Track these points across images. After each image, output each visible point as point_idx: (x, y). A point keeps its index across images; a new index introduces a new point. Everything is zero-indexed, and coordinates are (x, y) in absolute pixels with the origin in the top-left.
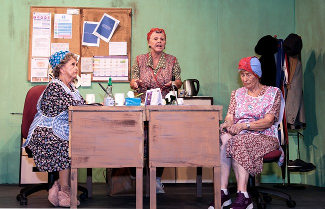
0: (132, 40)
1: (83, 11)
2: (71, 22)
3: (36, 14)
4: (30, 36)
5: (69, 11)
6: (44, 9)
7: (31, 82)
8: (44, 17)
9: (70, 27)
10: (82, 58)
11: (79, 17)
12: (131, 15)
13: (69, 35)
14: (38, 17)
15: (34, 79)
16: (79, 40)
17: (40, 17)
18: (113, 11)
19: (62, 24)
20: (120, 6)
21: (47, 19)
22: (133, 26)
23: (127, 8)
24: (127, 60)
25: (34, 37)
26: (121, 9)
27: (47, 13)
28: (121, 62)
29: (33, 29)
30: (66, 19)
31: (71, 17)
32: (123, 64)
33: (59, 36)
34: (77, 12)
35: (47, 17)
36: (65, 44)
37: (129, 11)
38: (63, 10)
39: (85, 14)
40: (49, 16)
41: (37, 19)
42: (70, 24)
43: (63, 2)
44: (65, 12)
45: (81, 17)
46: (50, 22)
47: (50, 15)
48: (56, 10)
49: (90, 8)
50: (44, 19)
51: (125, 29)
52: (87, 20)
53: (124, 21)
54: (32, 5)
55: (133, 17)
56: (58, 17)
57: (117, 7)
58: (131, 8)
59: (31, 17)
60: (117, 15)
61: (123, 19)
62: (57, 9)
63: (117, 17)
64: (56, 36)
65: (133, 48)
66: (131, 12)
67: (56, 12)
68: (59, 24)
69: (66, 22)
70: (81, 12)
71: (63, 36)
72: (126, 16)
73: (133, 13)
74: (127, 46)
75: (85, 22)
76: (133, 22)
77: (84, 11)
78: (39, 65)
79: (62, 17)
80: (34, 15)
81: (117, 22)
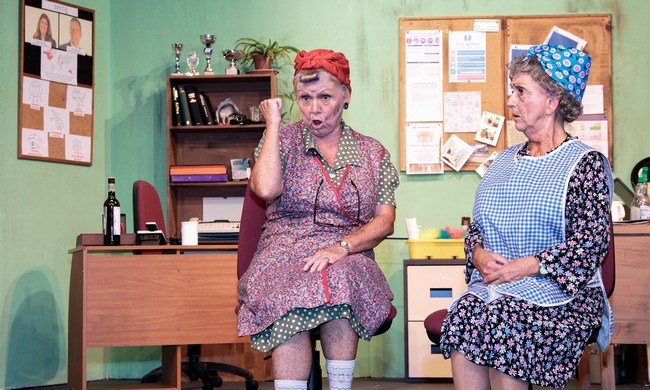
0: (615, 81)
1: (508, 24)
2: (483, 47)
3: (411, 34)
4: (401, 79)
5: (478, 24)
6: (427, 22)
7: (408, 173)
8: (427, 38)
9: (482, 59)
10: (508, 122)
11: (499, 36)
12: (609, 28)
13: (479, 74)
14: (416, 40)
15: (414, 167)
16: (500, 85)
17: (419, 38)
18: (571, 21)
19: (465, 53)
20: (585, 10)
21: (434, 43)
22: (615, 51)
23: (600, 12)
24: (604, 124)
25: (409, 80)
26: (589, 16)
27: (434, 31)
28: (592, 129)
29: (407, 65)
30: (475, 40)
31: (483, 37)
32: (596, 132)
33: (460, 78)
34: (495, 26)
35: (434, 38)
36: (473, 93)
37: (607, 20)
38: (465, 22)
39: (511, 30)
40: (436, 36)
41: (413, 43)
42: (482, 52)
43: (466, 7)
44: (470, 28)
45: (505, 36)
46: (440, 49)
47: (440, 35)
48: (451, 23)
49: (522, 17)
50: (427, 43)
51: (598, 60)
52: (517, 43)
53: (595, 41)
54: (402, 16)
55: (615, 31)
56: (457, 38)
57: (580, 12)
58: (609, 12)
59: (401, 41)
60: (580, 28)
61: (593, 38)
62: (454, 22)
63: (579, 33)
64: (453, 79)
65: (617, 98)
66: (610, 22)
67: (451, 28)
68: (460, 53)
69: (473, 48)
70: (504, 26)
71: (469, 78)
72: (599, 31)
73: (614, 23)
74: (604, 94)
75: (513, 47)
76: (616, 44)
77: (510, 23)
78: (422, 138)
79: (465, 38)
80: (407, 36)
81: (582, 43)
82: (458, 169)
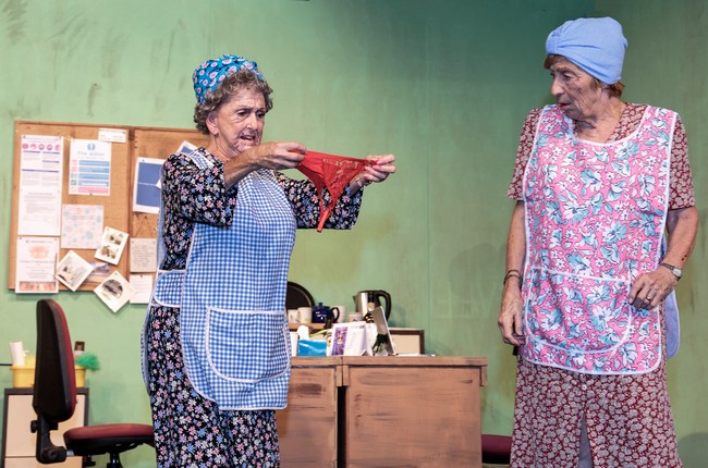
1: (136, 134)
2: (108, 157)
3: (27, 139)
4: (15, 188)
5: (103, 133)
6: (47, 127)
7: (17, 291)
8: (46, 145)
9: (107, 171)
10: (132, 240)
11: (126, 148)
13: (103, 187)
14: (33, 145)
15: (24, 285)
16: (125, 200)
17: (37, 144)
19: (87, 163)
21: (53, 150)
25: (24, 189)
27: (53, 137)
29: (22, 173)
30: (100, 149)
31: (109, 146)
33: (80, 189)
34: (122, 136)
35: (54, 145)
36: (95, 206)
38: (90, 130)
39: (139, 142)
40: (57, 143)
41: (29, 149)
42: (106, 163)
43: (90, 114)
44: (94, 136)
45: (132, 147)
46: (60, 158)
47: (61, 142)
48: (74, 130)
49: (151, 129)
50: (45, 150)
52: (145, 156)
54: (18, 118)
56: (79, 147)
59: (17, 146)
62: (77, 129)
64: (73, 190)
67: (74, 135)
68: (82, 162)
69: (98, 159)
70: (131, 137)
71: (91, 191)
75: (140, 160)
77: (138, 134)
78: (35, 253)
79: (89, 147)
80: (24, 141)
82: (74, 289)
